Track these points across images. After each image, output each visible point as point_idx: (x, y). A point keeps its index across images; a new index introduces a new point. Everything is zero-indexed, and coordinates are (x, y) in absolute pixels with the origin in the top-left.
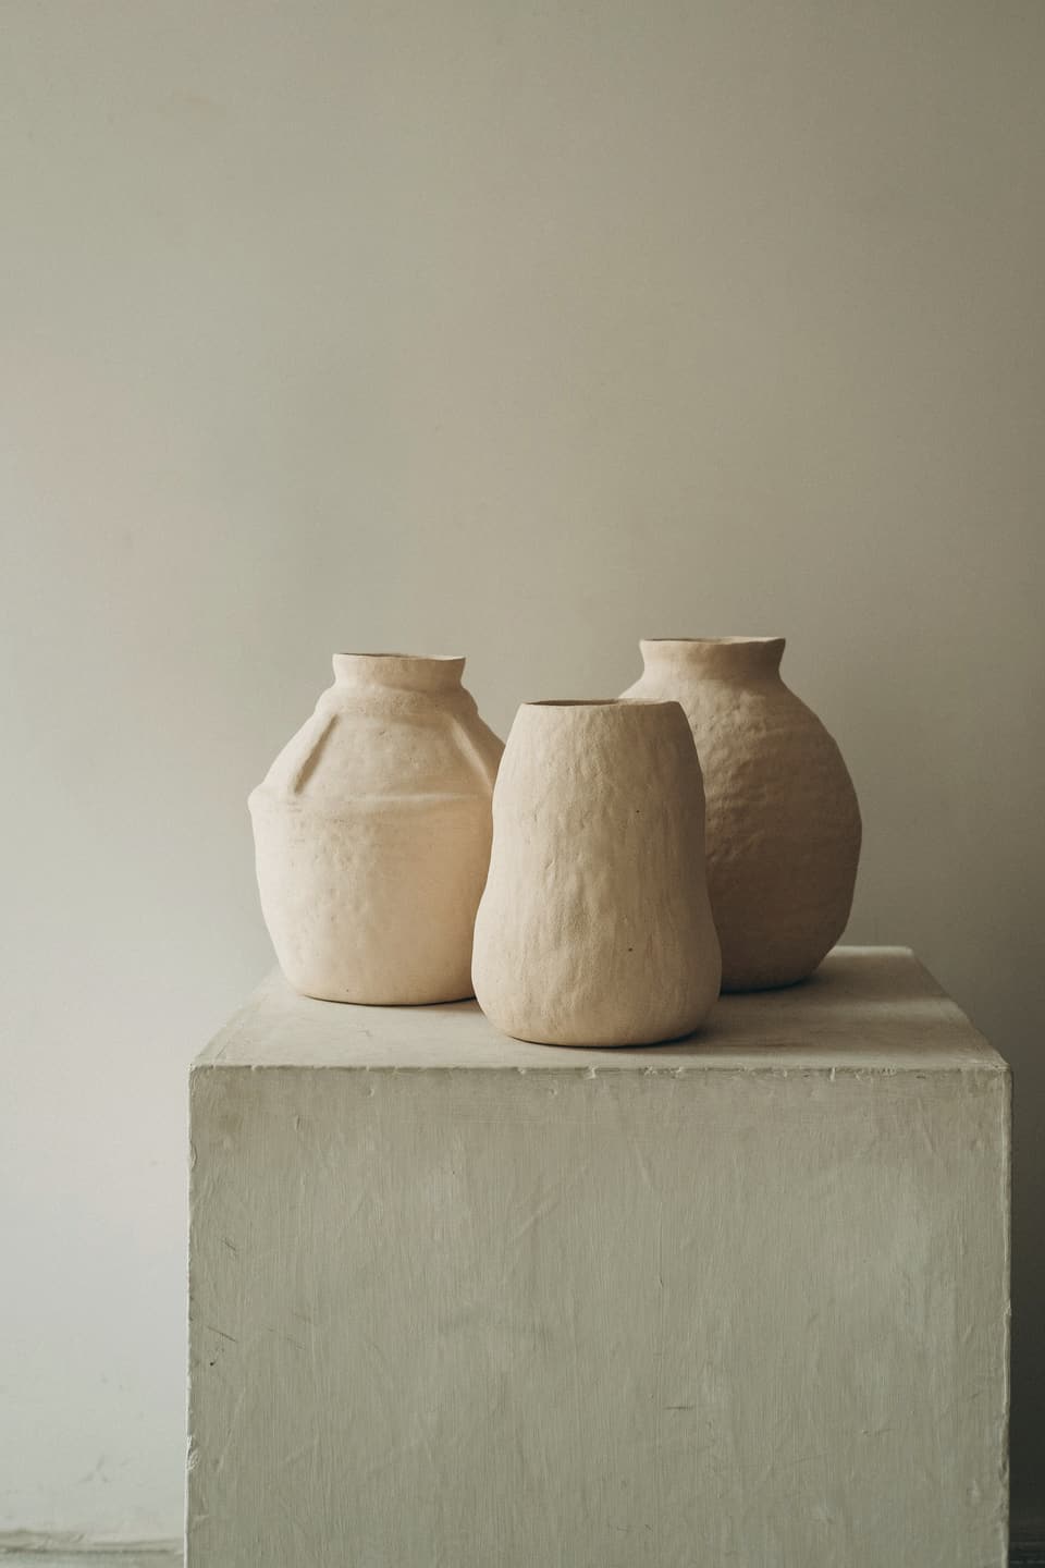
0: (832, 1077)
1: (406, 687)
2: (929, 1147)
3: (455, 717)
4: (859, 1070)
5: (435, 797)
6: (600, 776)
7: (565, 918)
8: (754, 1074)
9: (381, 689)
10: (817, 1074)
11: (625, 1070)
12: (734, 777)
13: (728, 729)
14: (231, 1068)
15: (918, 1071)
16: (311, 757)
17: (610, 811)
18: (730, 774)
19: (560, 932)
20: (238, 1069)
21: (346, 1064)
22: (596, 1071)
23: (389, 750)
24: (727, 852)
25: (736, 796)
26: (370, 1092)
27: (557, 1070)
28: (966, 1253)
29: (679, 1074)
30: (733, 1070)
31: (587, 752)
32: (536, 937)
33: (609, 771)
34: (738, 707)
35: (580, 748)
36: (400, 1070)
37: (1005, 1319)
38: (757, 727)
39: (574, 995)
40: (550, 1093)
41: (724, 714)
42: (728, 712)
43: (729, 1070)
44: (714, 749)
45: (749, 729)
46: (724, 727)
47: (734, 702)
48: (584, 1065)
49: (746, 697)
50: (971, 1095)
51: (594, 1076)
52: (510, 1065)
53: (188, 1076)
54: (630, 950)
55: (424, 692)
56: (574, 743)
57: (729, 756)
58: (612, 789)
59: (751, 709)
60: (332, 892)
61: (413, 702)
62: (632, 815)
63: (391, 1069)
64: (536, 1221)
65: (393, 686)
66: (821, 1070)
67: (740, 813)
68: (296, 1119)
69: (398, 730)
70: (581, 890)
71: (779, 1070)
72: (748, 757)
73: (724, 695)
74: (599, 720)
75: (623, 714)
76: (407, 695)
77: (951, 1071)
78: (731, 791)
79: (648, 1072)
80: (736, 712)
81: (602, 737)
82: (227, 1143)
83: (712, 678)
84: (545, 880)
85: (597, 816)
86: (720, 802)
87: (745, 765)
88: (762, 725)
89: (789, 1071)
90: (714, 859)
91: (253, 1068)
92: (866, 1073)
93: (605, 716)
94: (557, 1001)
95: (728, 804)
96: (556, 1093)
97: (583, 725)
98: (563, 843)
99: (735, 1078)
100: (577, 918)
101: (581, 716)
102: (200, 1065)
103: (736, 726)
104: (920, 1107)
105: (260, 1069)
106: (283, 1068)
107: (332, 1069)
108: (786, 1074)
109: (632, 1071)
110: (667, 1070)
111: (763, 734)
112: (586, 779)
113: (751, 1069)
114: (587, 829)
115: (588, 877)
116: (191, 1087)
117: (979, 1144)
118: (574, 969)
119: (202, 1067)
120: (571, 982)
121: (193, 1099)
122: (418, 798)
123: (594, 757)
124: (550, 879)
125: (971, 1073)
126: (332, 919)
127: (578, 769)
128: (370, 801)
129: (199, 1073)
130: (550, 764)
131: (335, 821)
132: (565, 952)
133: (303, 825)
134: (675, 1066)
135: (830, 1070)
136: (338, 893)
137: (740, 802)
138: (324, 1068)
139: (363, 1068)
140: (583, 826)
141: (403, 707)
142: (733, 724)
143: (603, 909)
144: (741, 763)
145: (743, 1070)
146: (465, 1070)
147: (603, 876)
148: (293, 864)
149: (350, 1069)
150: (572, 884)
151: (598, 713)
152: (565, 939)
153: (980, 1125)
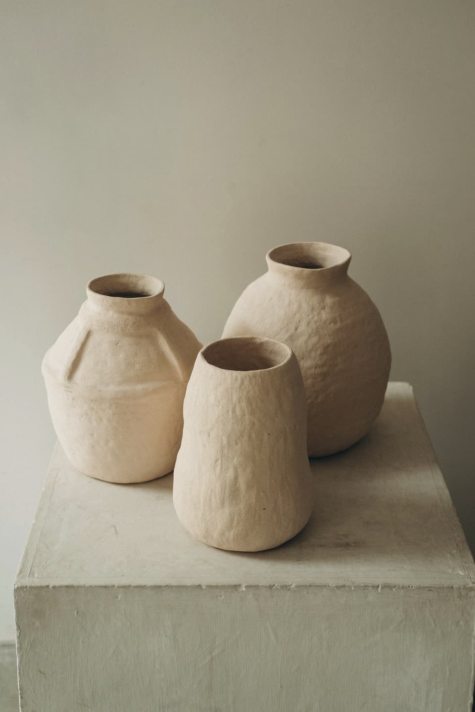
0: (379, 590)
1: (130, 314)
2: (433, 624)
3: (160, 330)
4: (395, 587)
5: (149, 386)
6: (247, 417)
7: (227, 492)
8: (335, 588)
9: (116, 316)
10: (371, 588)
11: (262, 586)
12: (322, 354)
13: (318, 323)
14: (37, 587)
15: (429, 587)
16: (76, 358)
17: (253, 436)
18: (319, 352)
19: (224, 499)
20: (41, 588)
21: (103, 584)
22: (245, 587)
23: (122, 356)
24: (316, 398)
25: (323, 365)
26: (117, 597)
27: (224, 586)
28: (450, 674)
29: (293, 588)
30: (323, 586)
31: (239, 402)
32: (210, 500)
33: (253, 413)
34: (324, 308)
35: (235, 398)
36: (135, 587)
37: (469, 704)
38: (335, 322)
39: (232, 533)
40: (219, 597)
41: (316, 313)
42: (318, 311)
43: (321, 586)
44: (310, 336)
45: (330, 323)
46: (316, 322)
47: (322, 304)
48: (239, 583)
49: (329, 300)
50: (458, 599)
51: (244, 589)
52: (197, 583)
53: (13, 591)
54: (264, 509)
55: (141, 315)
56: (231, 395)
57: (319, 341)
58: (254, 423)
59: (332, 308)
60: (92, 435)
61: (134, 324)
62: (266, 437)
63: (129, 586)
64: (212, 659)
65: (122, 313)
66: (373, 587)
67: (324, 375)
68: (75, 612)
69: (126, 341)
70: (236, 478)
71: (349, 586)
72: (329, 341)
73: (316, 299)
74: (246, 382)
75: (261, 378)
76: (131, 319)
77: (448, 587)
78: (320, 363)
79: (275, 587)
80: (323, 312)
81: (248, 392)
82: (37, 624)
83: (308, 288)
84: (215, 468)
85: (246, 438)
86: (313, 369)
87: (328, 346)
88: (338, 319)
89: (355, 587)
90: (309, 401)
91: (50, 586)
92: (399, 588)
93: (250, 380)
94: (223, 534)
95: (318, 371)
96: (223, 597)
97: (237, 385)
98: (226, 451)
99: (325, 590)
100: (234, 493)
101: (236, 379)
102: (20, 586)
103: (323, 321)
104: (429, 605)
105: (54, 587)
106: (67, 586)
107: (95, 586)
108: (353, 588)
109: (265, 587)
110: (286, 586)
111: (338, 325)
112: (239, 417)
113: (334, 585)
114: (239, 445)
115: (240, 470)
116: (15, 597)
117: (461, 623)
118: (232, 520)
119: (21, 587)
120: (230, 526)
121: (16, 603)
122: (139, 387)
123: (244, 404)
124: (219, 468)
125: (459, 588)
126: (93, 447)
127: (234, 411)
128: (112, 389)
129: (19, 590)
130: (218, 406)
131: (92, 401)
132: (227, 510)
133: (73, 399)
134: (290, 584)
135: (378, 586)
136: (95, 436)
137: (325, 369)
138: (91, 586)
139: (113, 586)
140: (237, 444)
141: (129, 327)
142: (321, 320)
143: (249, 487)
144: (326, 345)
145: (329, 586)
146: (172, 587)
147: (249, 470)
148: (69, 416)
149: (106, 587)
150: (231, 473)
151: (246, 377)
152: (227, 503)
153: (462, 615)
